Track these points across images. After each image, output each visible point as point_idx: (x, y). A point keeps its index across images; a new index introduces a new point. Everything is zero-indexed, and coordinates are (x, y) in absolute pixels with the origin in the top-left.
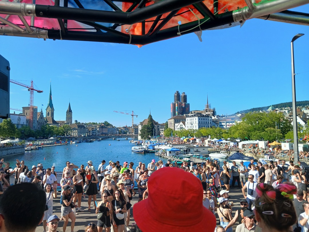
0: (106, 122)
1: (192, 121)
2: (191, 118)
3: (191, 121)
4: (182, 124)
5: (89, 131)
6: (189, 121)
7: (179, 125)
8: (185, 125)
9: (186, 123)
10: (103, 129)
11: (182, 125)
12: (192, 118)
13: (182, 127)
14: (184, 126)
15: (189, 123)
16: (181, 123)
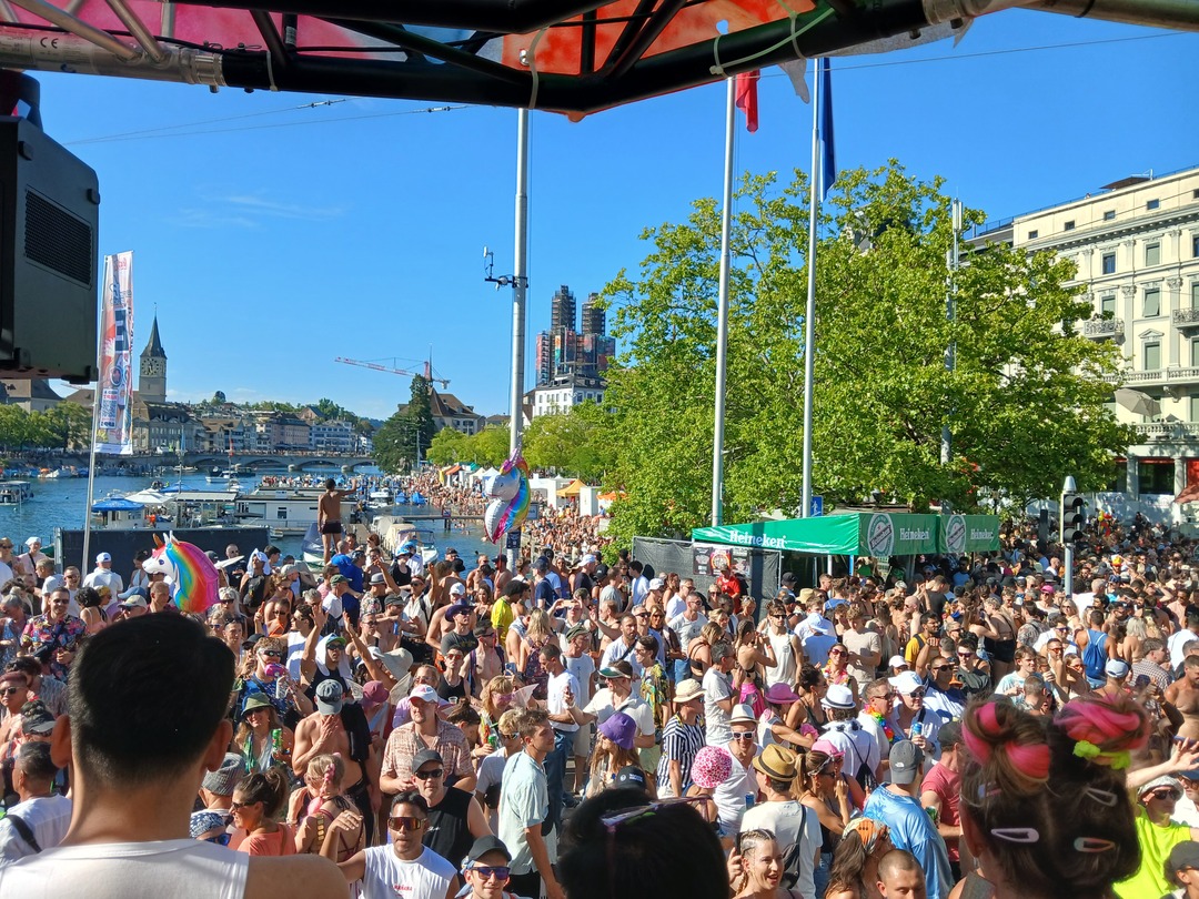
0: (325, 403)
2: (550, 393)
3: (551, 404)
5: (212, 435)
9: (535, 411)
10: (287, 427)
12: (555, 392)
15: (544, 411)
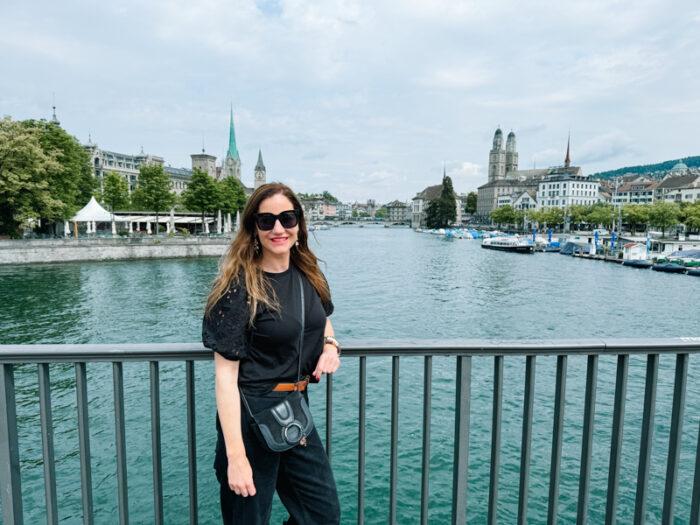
1: (556, 190)
2: (552, 184)
3: (552, 190)
4: (528, 196)
6: (547, 190)
7: (520, 200)
8: (534, 198)
9: (539, 194)
11: (528, 200)
12: (556, 183)
13: (526, 202)
14: (532, 202)
15: (546, 194)
16: (525, 195)
